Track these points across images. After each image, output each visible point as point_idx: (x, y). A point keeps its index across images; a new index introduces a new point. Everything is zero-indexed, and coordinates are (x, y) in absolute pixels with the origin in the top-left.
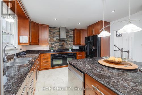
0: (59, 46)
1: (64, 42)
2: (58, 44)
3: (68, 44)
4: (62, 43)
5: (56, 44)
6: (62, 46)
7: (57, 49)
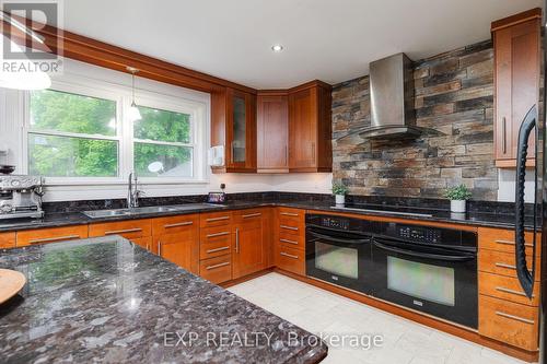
0: (381, 174)
1: (411, 150)
2: (376, 164)
3: (441, 163)
4: (400, 155)
5: (363, 166)
6: (396, 173)
7: (367, 191)
